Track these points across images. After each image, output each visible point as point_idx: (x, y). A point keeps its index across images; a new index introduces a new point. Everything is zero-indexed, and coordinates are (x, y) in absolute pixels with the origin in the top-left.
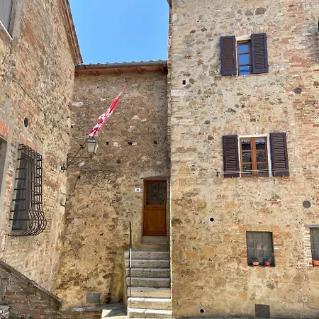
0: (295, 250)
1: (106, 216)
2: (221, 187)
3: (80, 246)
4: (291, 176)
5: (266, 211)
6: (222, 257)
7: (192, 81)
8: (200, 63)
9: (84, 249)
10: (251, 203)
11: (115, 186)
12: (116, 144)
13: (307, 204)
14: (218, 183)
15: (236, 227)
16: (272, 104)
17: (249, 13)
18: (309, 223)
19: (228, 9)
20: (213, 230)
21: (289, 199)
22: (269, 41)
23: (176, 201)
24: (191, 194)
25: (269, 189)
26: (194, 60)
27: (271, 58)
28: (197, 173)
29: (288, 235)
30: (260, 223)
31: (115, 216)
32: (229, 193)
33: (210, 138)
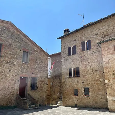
0: (81, 92)
1: (58, 86)
2: (69, 80)
3: (55, 92)
4: (80, 76)
5: (76, 84)
6: (70, 94)
7: (64, 57)
8: (66, 53)
9: (55, 93)
10: (74, 83)
11: (60, 79)
12: (60, 70)
13: (83, 83)
14: (69, 79)
15: (72, 88)
16: (77, 61)
17: (73, 41)
18: (83, 87)
19: (70, 41)
20: (68, 89)
21: (80, 82)
22: (76, 47)
23: (62, 83)
24: (65, 81)
25: (77, 80)
26: (65, 53)
27: (77, 51)
28: (65, 77)
29: (80, 89)
30: (75, 87)
31: (60, 86)
32: (70, 81)
33: (67, 69)
